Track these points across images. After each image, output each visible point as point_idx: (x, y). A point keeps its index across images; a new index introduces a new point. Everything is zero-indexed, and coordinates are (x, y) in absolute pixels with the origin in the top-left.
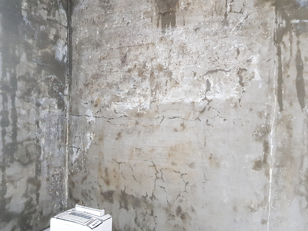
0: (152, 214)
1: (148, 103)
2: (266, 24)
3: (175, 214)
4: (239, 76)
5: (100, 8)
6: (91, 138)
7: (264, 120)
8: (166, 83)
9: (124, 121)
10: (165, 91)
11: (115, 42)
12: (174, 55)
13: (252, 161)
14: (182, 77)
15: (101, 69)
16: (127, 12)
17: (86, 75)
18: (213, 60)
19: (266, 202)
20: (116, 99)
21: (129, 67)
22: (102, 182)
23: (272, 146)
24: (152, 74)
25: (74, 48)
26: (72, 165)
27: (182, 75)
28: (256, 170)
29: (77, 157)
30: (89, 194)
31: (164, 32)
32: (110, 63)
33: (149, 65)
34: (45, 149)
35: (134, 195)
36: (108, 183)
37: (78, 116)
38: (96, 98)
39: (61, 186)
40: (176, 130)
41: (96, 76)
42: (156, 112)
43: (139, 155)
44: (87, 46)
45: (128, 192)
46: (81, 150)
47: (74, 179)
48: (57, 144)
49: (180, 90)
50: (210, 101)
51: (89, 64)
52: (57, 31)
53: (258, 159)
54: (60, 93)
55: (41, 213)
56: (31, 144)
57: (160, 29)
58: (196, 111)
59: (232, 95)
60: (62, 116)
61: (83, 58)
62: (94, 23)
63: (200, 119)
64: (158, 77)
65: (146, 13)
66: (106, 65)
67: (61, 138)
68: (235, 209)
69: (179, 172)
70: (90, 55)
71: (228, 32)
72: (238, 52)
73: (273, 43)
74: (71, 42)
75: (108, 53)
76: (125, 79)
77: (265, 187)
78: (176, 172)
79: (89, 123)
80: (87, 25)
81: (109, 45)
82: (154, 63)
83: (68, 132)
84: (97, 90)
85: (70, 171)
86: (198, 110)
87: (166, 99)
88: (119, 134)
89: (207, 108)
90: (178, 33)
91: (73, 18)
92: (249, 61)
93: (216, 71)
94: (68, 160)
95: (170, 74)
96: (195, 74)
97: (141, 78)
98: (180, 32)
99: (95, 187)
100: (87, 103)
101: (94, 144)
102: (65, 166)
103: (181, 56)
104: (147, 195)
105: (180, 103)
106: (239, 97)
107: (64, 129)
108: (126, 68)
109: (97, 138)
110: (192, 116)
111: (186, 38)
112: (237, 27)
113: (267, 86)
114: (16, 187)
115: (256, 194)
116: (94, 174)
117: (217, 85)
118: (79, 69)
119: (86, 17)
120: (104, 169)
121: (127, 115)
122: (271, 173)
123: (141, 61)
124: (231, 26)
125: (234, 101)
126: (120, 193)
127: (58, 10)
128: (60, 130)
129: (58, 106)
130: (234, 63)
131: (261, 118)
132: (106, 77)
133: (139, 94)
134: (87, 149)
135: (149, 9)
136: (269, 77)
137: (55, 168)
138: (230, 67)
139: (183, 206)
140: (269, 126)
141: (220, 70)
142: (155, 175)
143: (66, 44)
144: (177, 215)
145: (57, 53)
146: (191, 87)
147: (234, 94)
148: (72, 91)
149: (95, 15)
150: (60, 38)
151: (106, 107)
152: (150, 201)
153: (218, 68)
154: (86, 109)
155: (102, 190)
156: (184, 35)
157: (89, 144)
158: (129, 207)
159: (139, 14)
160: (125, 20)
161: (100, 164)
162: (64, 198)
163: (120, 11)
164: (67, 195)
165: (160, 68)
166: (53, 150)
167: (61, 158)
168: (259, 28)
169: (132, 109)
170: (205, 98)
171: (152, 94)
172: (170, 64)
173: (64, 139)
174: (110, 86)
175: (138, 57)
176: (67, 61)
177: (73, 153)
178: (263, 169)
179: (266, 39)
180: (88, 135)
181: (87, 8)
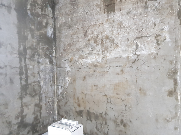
0: (106, 124)
1: (101, 59)
2: (172, 6)
3: (120, 124)
4: (156, 39)
5: (70, 5)
6: (68, 80)
7: (173, 66)
8: (111, 46)
9: (87, 70)
10: (110, 51)
11: (80, 24)
12: (115, 29)
13: (167, 91)
14: (121, 42)
15: (73, 40)
16: (86, 6)
17: (64, 45)
18: (139, 30)
19: (177, 116)
20: (82, 57)
21: (89, 38)
22: (76, 105)
23: (179, 82)
24: (102, 41)
25: (57, 29)
26: (59, 96)
27: (120, 41)
28: (169, 96)
29: (61, 91)
30: (69, 112)
31: (108, 16)
32: (78, 37)
33: (100, 36)
34: (44, 87)
35: (95, 112)
36: (79, 106)
37: (61, 68)
38: (70, 57)
39: (53, 108)
40: (118, 74)
41: (70, 45)
42: (106, 63)
43: (96, 89)
44: (64, 28)
45: (91, 111)
46: (63, 87)
47: (60, 104)
48: (50, 84)
49: (119, 50)
50: (138, 56)
51: (66, 38)
52: (47, 20)
53: (171, 90)
54: (51, 56)
55: (43, 123)
56: (36, 84)
57: (106, 14)
58: (130, 62)
59: (152, 51)
60: (52, 68)
61: (62, 35)
62: (67, 14)
63: (133, 66)
64: (106, 43)
65: (97, 6)
66: (75, 38)
67: (52, 80)
68: (157, 120)
69: (121, 99)
70: (66, 33)
71: (148, 13)
72: (155, 25)
73: (177, 17)
74: (55, 26)
75: (76, 31)
76: (86, 45)
77: (175, 107)
78: (119, 99)
79: (67, 71)
80: (63, 15)
81: (76, 26)
82: (103, 35)
83: (56, 77)
84: (71, 53)
85: (58, 99)
86: (131, 61)
87: (111, 55)
88: (85, 78)
89: (137, 60)
90: (117, 16)
91: (56, 12)
92: (162, 30)
93: (142, 37)
94: (57, 93)
95: (113, 40)
96: (128, 40)
97: (95, 44)
98: (118, 15)
99: (72, 108)
100: (65, 60)
101: (70, 83)
102: (55, 97)
103: (119, 29)
104: (102, 113)
105: (120, 58)
106: (156, 52)
107: (53, 75)
108: (87, 39)
109: (72, 80)
110: (127, 65)
111: (122, 19)
112: (153, 9)
113: (174, 44)
114: (28, 109)
115: (170, 111)
116: (71, 101)
117: (142, 46)
118: (60, 41)
119: (63, 11)
120: (77, 98)
121: (89, 66)
122: (179, 98)
123: (96, 34)
124: (149, 9)
125: (153, 55)
126: (87, 112)
127: (47, 9)
128: (51, 76)
129: (50, 63)
130: (153, 32)
131: (171, 64)
132: (76, 45)
133: (95, 53)
134: (67, 87)
135: (99, 3)
136: (176, 39)
137: (50, 98)
138: (150, 34)
139: (124, 119)
140: (177, 69)
141: (144, 36)
142: (107, 101)
143: (52, 27)
144: (121, 124)
145: (47, 33)
146: (126, 47)
147: (153, 50)
148: (57, 54)
149: (68, 9)
150: (49, 24)
151: (76, 62)
152: (105, 116)
153: (142, 35)
154: (65, 64)
155: (76, 110)
156: (121, 17)
157: (68, 84)
158: (92, 119)
159: (93, 7)
160: (85, 11)
161: (74, 95)
162: (55, 115)
163: (82, 6)
164: (56, 113)
165: (107, 37)
166: (48, 88)
167: (52, 92)
168: (168, 9)
169: (91, 62)
170: (136, 54)
171: (103, 53)
172: (113, 35)
173: (53, 81)
174: (78, 50)
175: (94, 32)
176: (53, 37)
177: (59, 89)
178: (174, 96)
179: (172, 15)
180: (67, 78)
181: (63, 6)
